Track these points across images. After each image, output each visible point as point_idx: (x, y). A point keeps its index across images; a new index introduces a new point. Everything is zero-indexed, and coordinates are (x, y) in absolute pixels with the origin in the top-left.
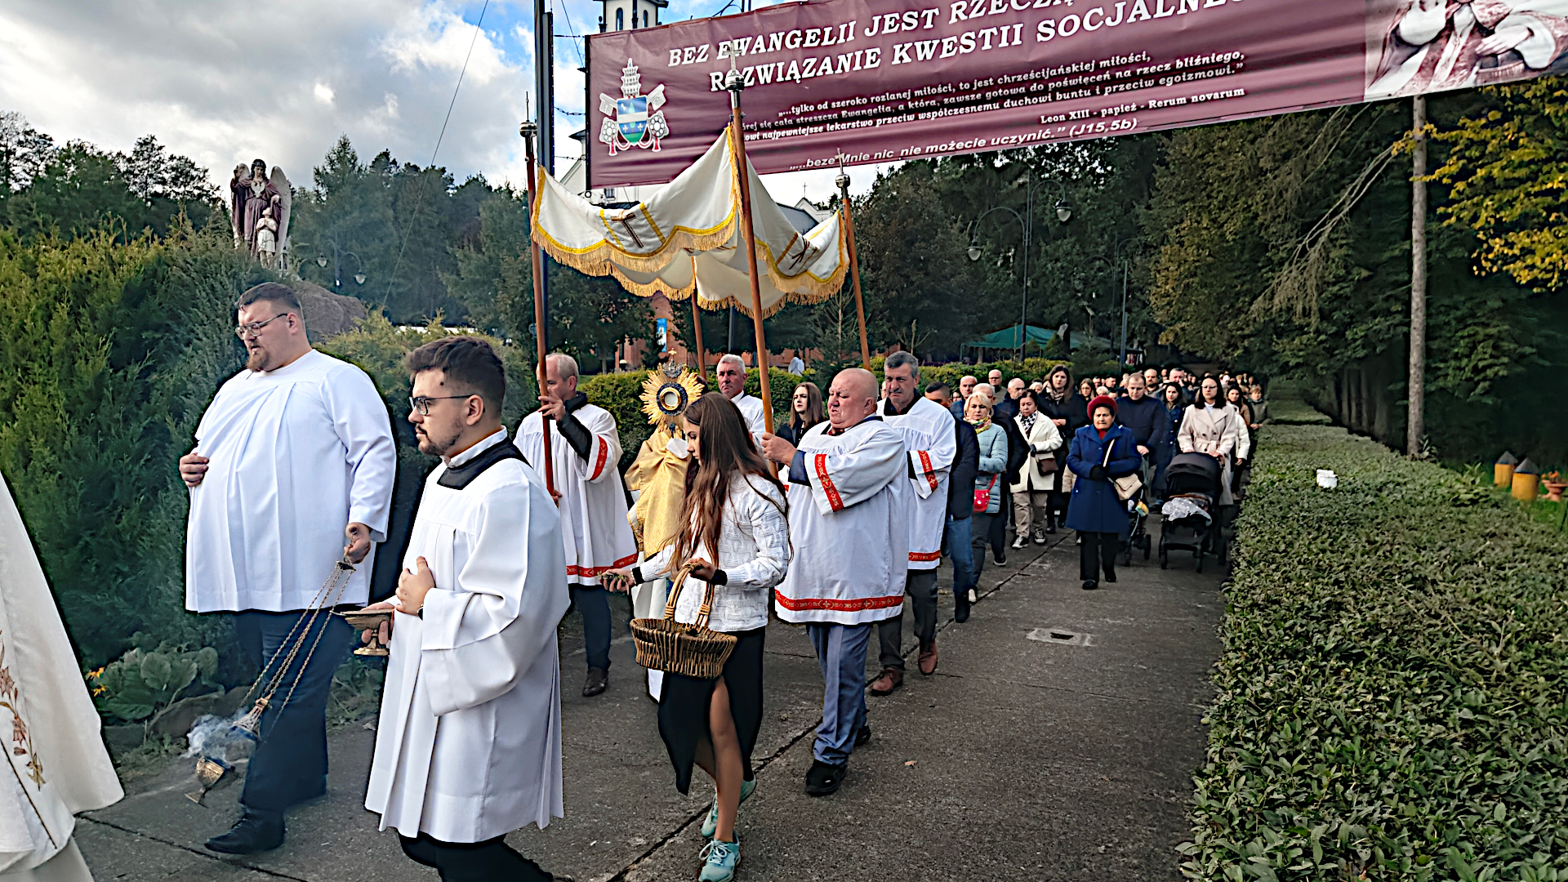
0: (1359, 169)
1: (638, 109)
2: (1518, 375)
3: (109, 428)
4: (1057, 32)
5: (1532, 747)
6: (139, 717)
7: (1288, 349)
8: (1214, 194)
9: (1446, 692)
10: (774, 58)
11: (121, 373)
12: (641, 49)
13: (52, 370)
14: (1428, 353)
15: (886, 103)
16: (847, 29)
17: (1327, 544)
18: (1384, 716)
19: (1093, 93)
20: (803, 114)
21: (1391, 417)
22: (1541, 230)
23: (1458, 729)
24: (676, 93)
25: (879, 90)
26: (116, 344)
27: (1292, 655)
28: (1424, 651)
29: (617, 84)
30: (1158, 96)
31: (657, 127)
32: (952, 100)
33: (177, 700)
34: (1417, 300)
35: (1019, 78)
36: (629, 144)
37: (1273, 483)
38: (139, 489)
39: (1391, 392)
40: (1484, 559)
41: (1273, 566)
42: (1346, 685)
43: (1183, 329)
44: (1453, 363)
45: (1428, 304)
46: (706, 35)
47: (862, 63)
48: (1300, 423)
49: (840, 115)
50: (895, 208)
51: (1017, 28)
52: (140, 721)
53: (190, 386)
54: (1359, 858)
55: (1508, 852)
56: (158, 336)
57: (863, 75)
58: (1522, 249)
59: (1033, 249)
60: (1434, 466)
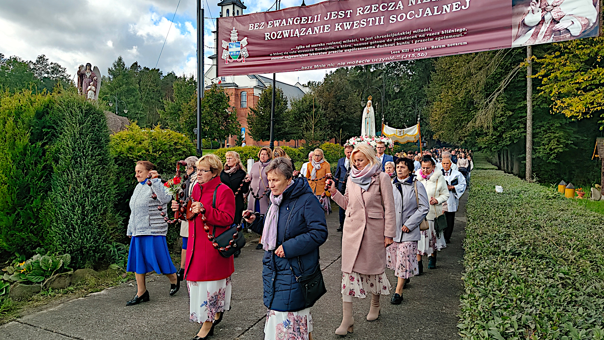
0: (507, 74)
1: (237, 46)
2: (566, 151)
3: (29, 166)
4: (397, 19)
5: (588, 287)
6: (39, 281)
7: (481, 141)
8: (454, 83)
9: (553, 267)
10: (289, 28)
11: (34, 145)
12: (238, 23)
13: (6, 143)
14: (533, 143)
15: (332, 45)
16: (317, 17)
17: (501, 213)
18: (531, 276)
19: (411, 43)
20: (300, 49)
21: (520, 168)
22: (574, 97)
23: (559, 280)
24: (251, 41)
25: (330, 40)
26: (32, 134)
27: (494, 254)
28: (543, 252)
29: (229, 37)
30: (435, 44)
31: (244, 53)
32: (357, 45)
33: (54, 275)
34: (529, 123)
35: (383, 37)
36: (233, 60)
37: (479, 190)
38: (40, 191)
39: (519, 158)
40: (561, 218)
41: (483, 221)
42: (515, 265)
43: (442, 134)
44: (542, 147)
45: (533, 125)
46: (263, 18)
47: (323, 30)
48: (486, 169)
49: (314, 50)
50: (333, 87)
51: (382, 18)
52: (40, 283)
53: (62, 150)
54: (530, 328)
55: (585, 326)
56: (49, 131)
57: (323, 35)
58: (568, 104)
59: (385, 103)
60: (538, 185)
